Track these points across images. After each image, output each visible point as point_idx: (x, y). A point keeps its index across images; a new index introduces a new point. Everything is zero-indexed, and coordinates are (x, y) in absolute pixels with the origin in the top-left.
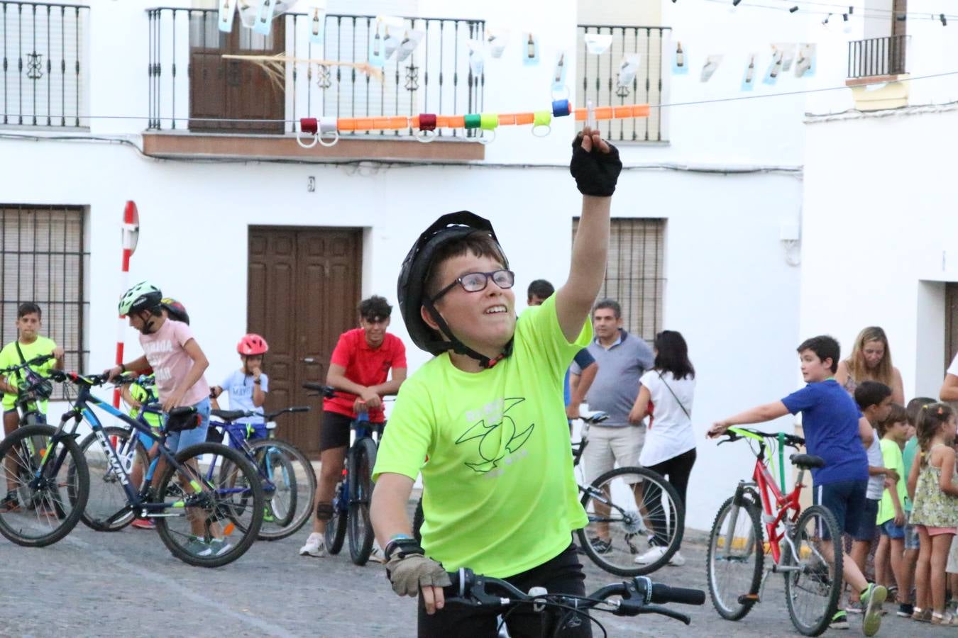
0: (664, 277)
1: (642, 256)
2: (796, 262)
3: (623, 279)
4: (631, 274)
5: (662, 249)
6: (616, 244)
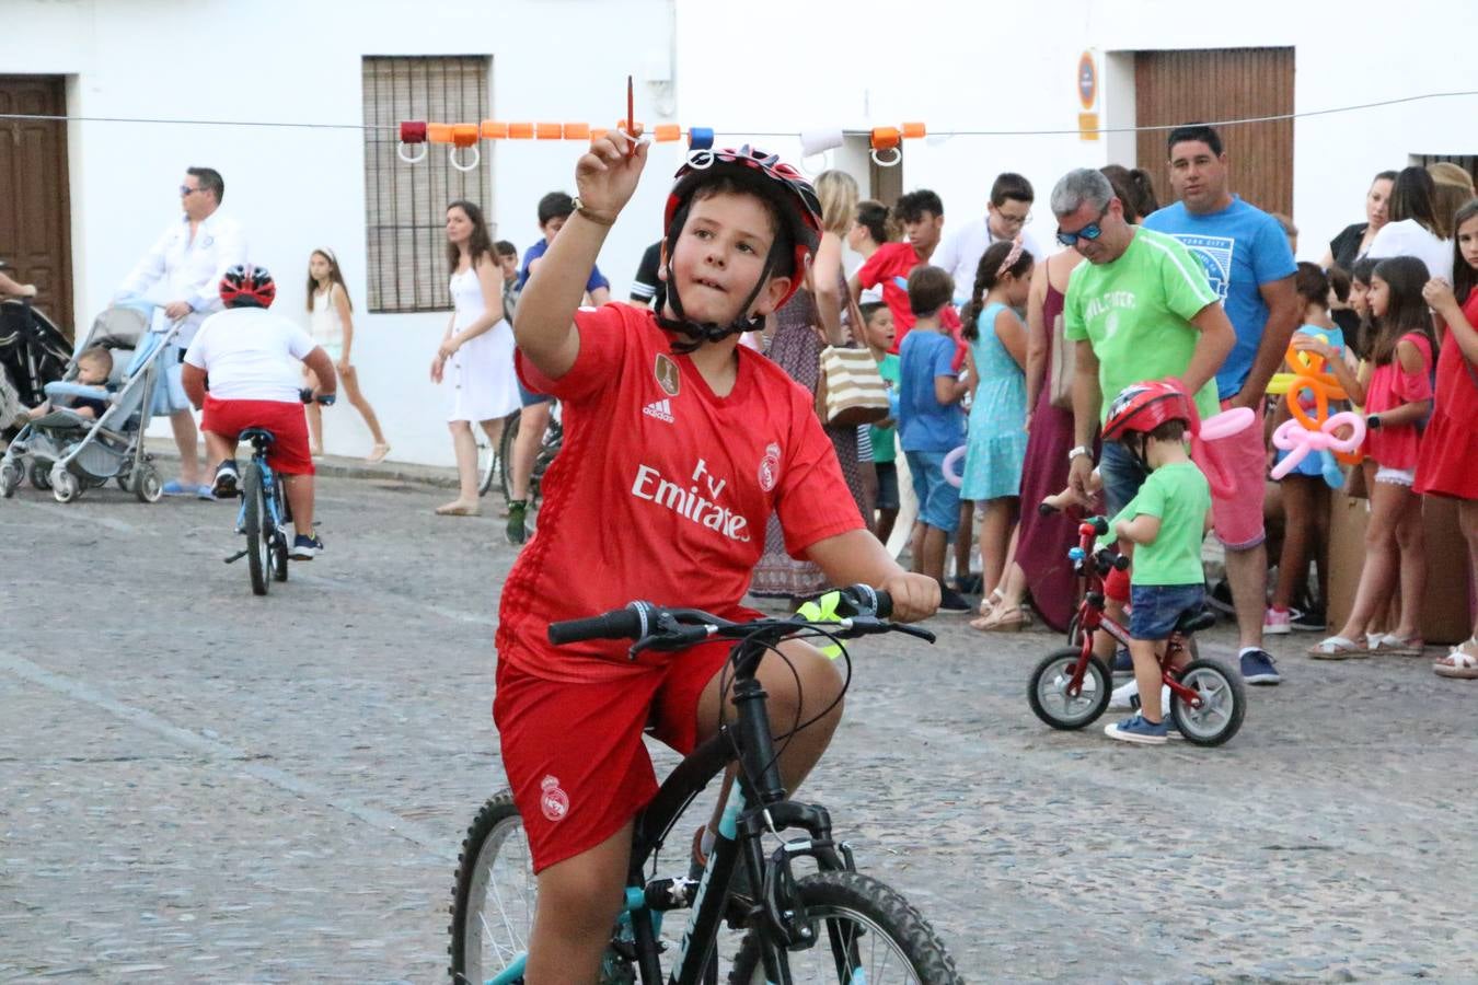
1: (460, 106)
2: (668, 112)
5: (487, 98)
6: (424, 93)
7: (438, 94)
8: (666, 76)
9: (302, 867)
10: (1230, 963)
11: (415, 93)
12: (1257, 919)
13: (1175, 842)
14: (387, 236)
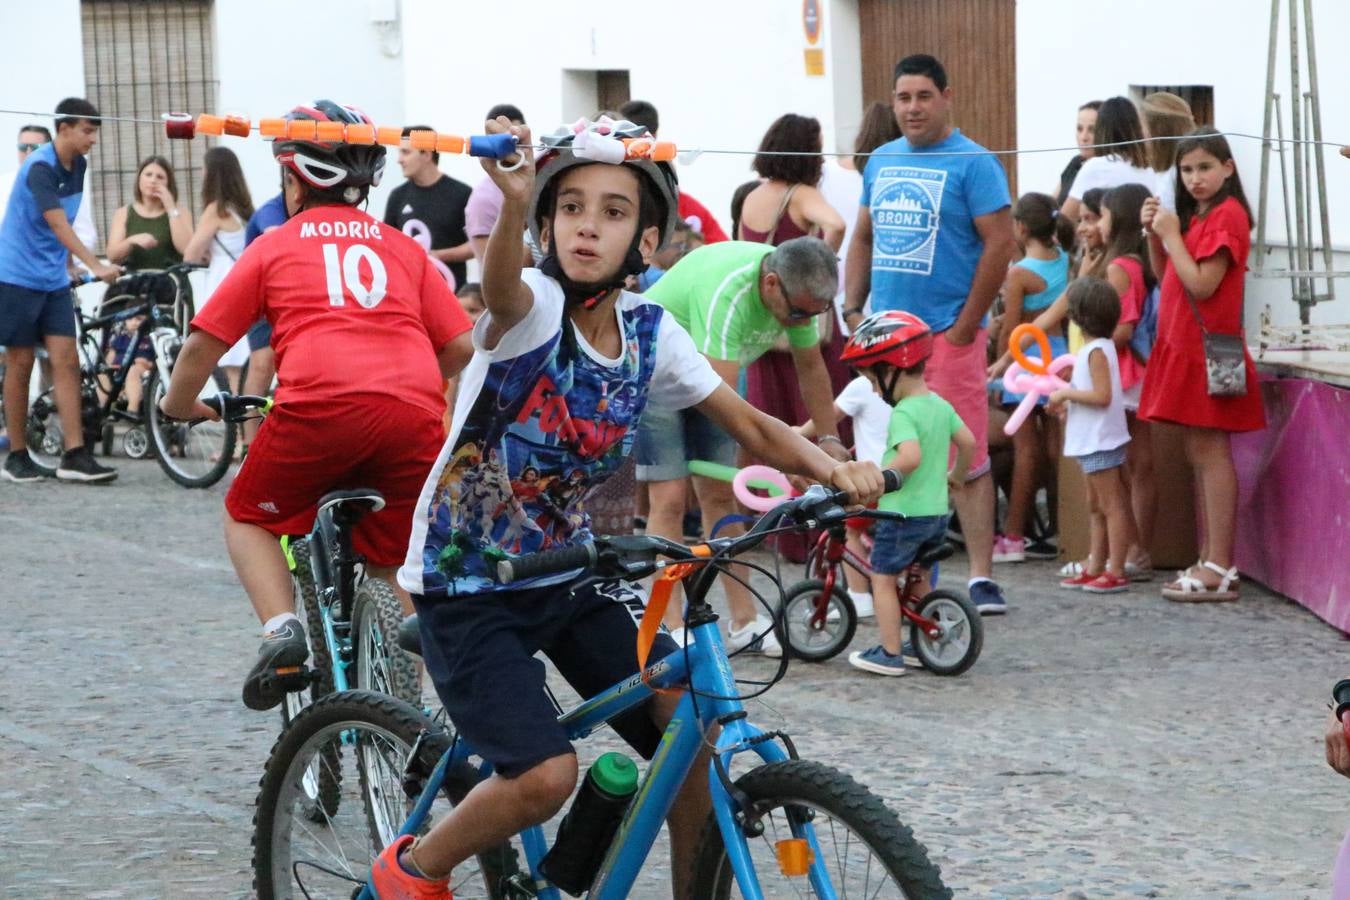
0: (215, 78)
1: (182, 50)
2: (394, 52)
3: (158, 83)
4: (169, 76)
5: (210, 39)
6: (145, 35)
7: (160, 35)
8: (391, 17)
9: (37, 819)
10: (967, 889)
11: (136, 35)
12: (993, 845)
13: (912, 771)
14: (112, 180)
